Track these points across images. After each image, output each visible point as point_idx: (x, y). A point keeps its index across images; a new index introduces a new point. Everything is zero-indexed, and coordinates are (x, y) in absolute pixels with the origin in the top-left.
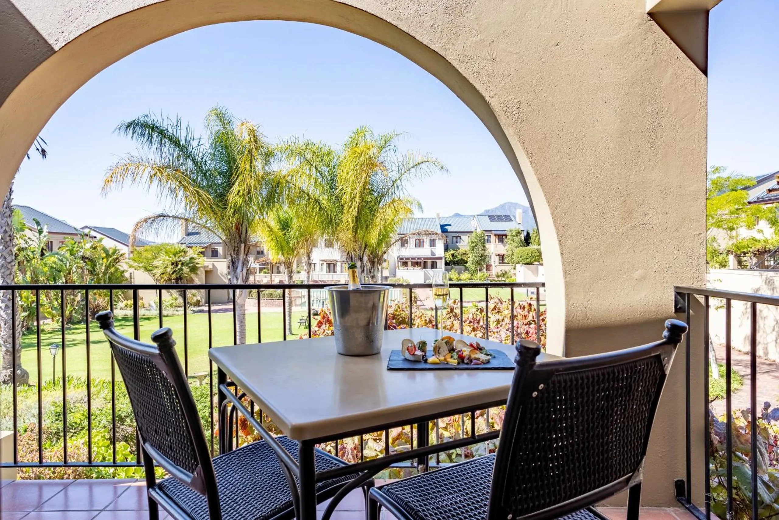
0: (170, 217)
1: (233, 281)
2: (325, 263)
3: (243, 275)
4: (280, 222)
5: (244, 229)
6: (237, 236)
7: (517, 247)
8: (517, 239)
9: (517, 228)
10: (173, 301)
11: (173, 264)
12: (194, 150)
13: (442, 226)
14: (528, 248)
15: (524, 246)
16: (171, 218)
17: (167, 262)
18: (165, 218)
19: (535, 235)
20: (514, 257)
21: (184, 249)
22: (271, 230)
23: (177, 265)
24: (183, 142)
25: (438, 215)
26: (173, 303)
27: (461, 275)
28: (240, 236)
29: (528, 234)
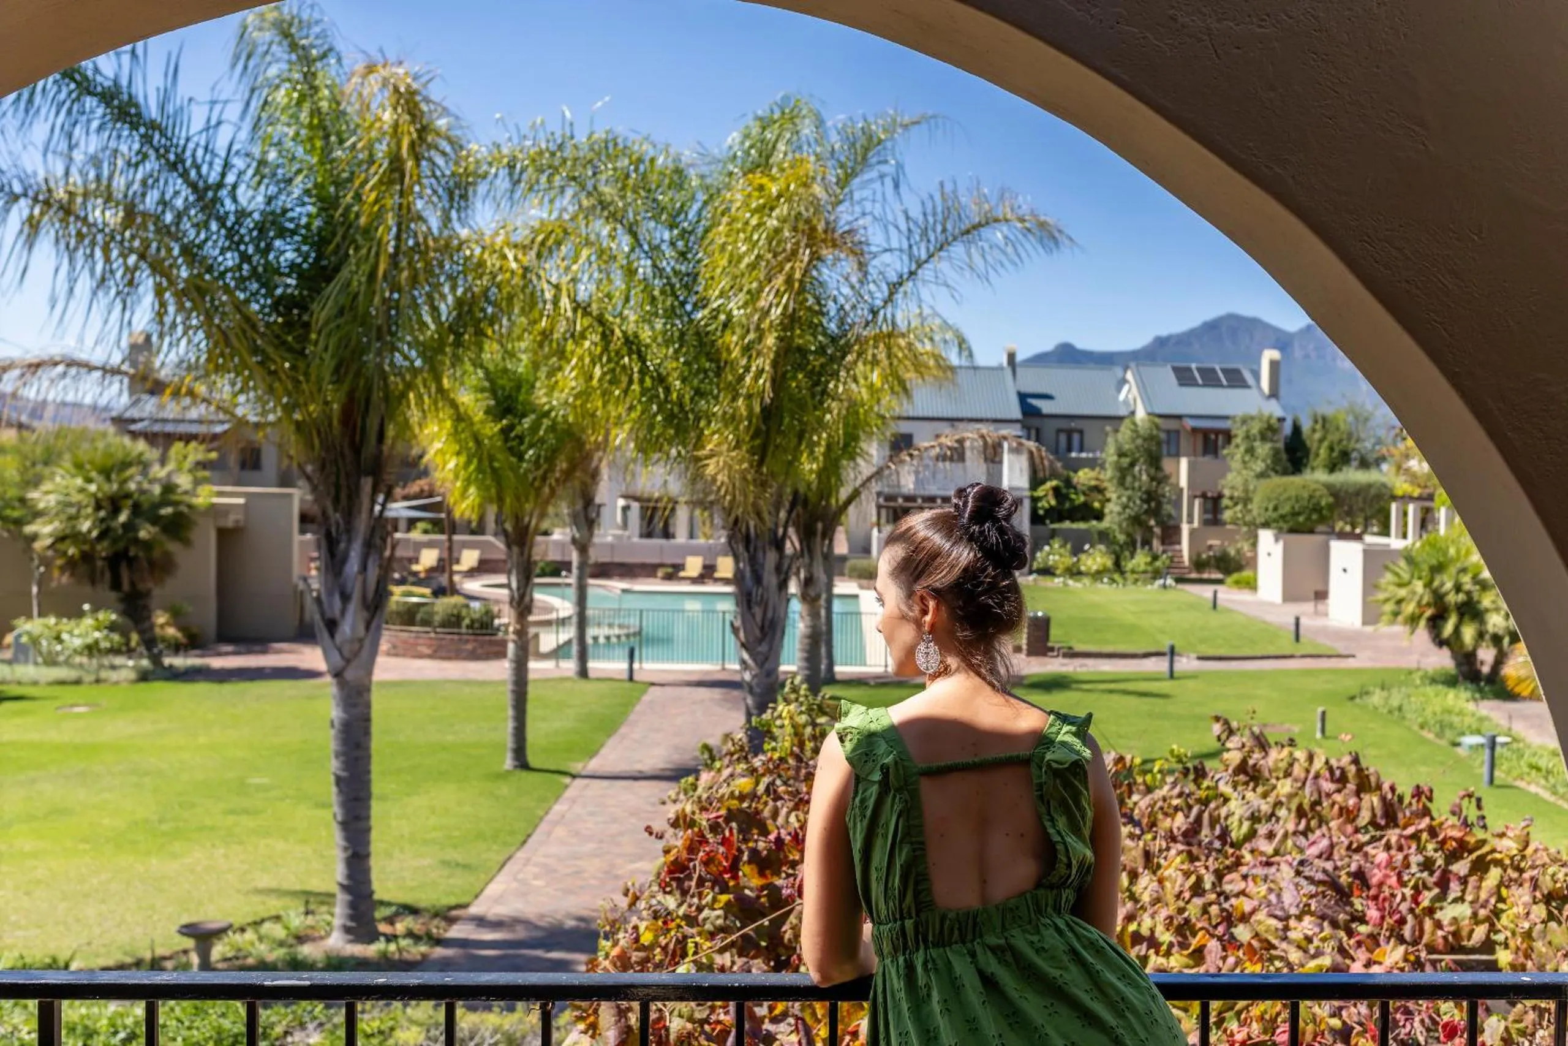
0: (90, 368)
1: (331, 605)
2: (636, 506)
3: (364, 582)
4: (493, 391)
5: (373, 423)
6: (347, 451)
7: (1262, 475)
8: (1263, 449)
9: (1266, 413)
10: (97, 634)
11: (98, 507)
12: (191, 146)
13: (1023, 397)
14: (1296, 480)
15: (1285, 473)
16: (97, 374)
17: (76, 497)
18: (73, 371)
19: (1317, 436)
20: (1255, 507)
21: (141, 454)
22: (460, 418)
23: (116, 511)
24: (153, 111)
25: (1011, 357)
26: (97, 642)
27: (1083, 557)
28: (357, 450)
29: (1297, 429)
